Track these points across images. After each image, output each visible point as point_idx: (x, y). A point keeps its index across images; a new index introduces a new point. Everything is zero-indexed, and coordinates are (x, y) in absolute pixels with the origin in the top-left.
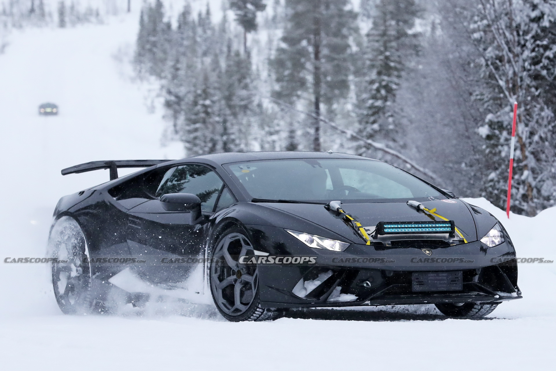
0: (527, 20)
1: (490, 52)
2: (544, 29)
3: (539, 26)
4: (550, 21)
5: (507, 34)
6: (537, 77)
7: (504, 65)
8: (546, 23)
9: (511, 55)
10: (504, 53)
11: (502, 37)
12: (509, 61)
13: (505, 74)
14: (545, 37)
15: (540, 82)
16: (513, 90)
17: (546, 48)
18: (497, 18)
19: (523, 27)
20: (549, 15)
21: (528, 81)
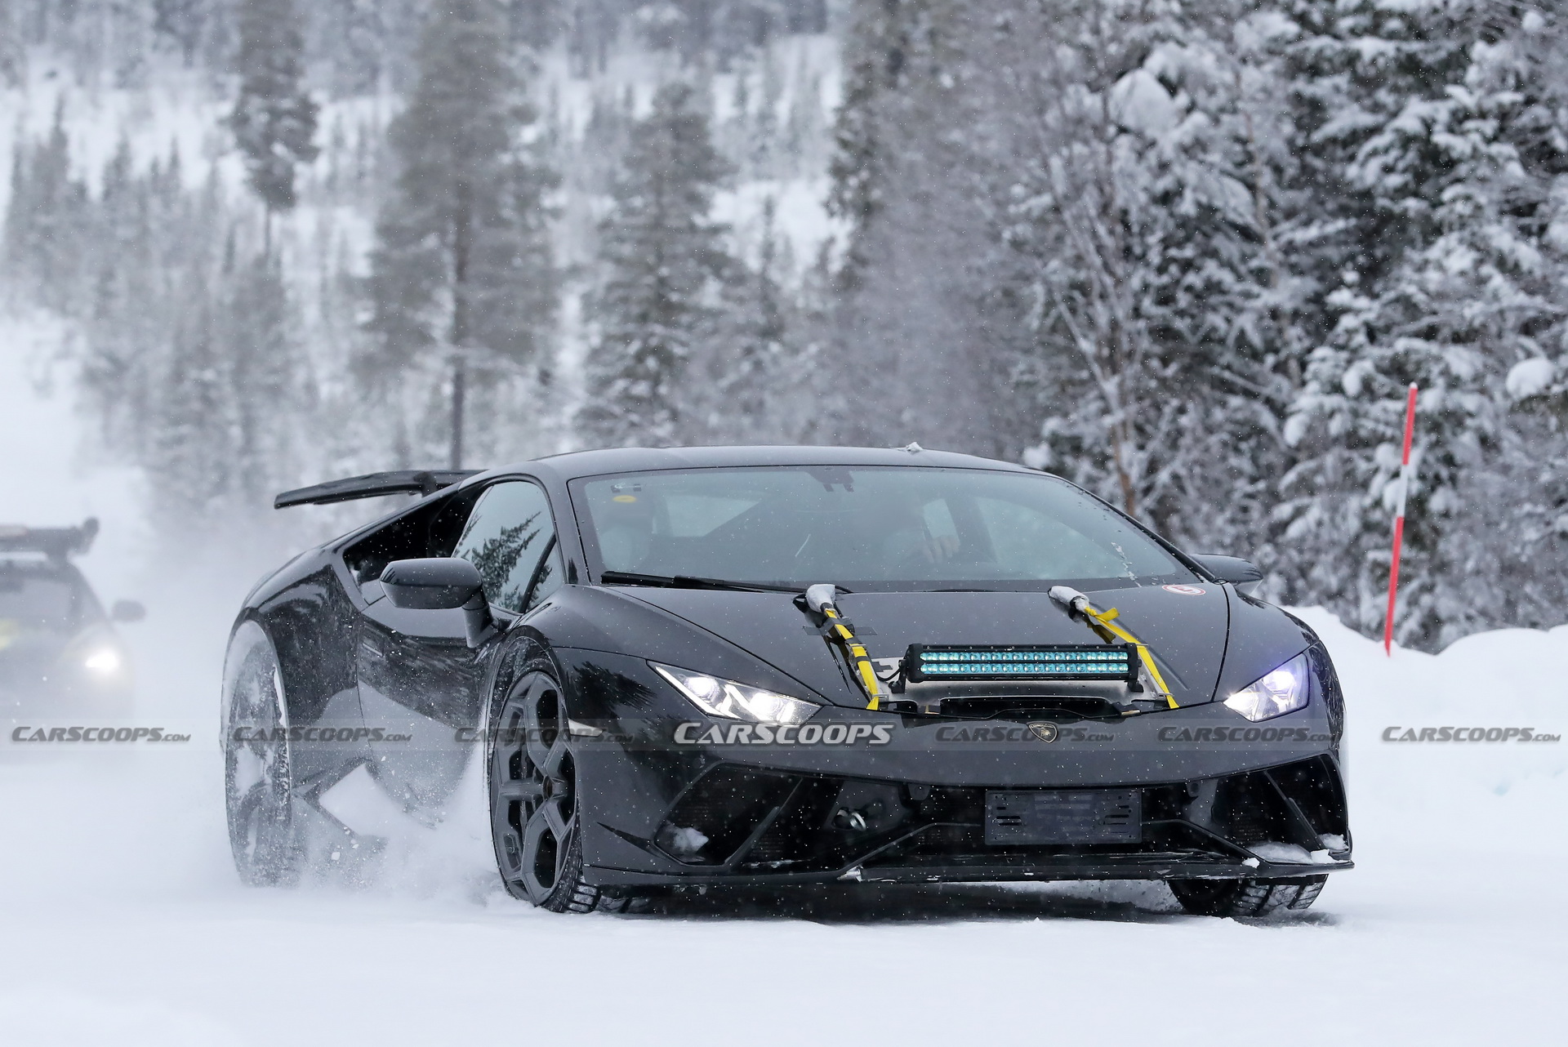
0: (1143, 198)
1: (1057, 269)
2: (1184, 223)
3: (1172, 215)
4: (1199, 204)
5: (1102, 230)
6: (1164, 333)
7: (1090, 304)
8: (1187, 206)
9: (1108, 281)
10: (1093, 274)
11: (1087, 236)
12: (1103, 296)
13: (1092, 323)
14: (1188, 239)
15: (1170, 344)
16: (1111, 365)
17: (1187, 266)
18: (1077, 190)
19: (1134, 217)
20: (1195, 190)
21: (1145, 344)
